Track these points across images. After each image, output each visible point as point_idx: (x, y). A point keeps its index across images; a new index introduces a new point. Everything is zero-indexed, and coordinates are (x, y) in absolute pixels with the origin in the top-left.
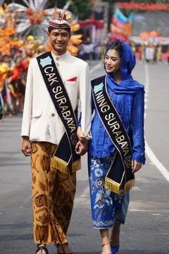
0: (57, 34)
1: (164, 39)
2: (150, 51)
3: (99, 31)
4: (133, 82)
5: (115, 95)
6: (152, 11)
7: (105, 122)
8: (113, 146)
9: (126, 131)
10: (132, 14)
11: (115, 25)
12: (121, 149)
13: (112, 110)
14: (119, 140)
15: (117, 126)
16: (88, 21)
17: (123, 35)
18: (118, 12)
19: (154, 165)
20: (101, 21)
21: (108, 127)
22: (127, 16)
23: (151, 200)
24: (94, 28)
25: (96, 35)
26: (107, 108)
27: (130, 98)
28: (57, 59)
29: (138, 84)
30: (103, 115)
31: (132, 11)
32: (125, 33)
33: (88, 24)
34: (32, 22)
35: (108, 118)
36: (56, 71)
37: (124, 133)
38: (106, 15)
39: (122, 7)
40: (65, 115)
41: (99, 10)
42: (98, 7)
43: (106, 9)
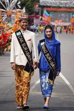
0: (24, 22)
1: (65, 23)
2: (59, 28)
3: (37, 20)
4: (56, 41)
5: (49, 46)
6: (60, 11)
7: (46, 57)
8: (49, 66)
9: (54, 60)
10: (51, 13)
11: (44, 17)
12: (52, 67)
13: (48, 52)
14: (51, 64)
15: (50, 59)
16: (32, 15)
17: (47, 21)
18: (45, 12)
19: (61, 77)
20: (38, 16)
21: (47, 59)
22: (49, 13)
23: (60, 92)
24: (35, 18)
25: (36, 21)
26: (46, 51)
27: (55, 47)
28: (23, 32)
29: (58, 42)
30: (45, 54)
31: (51, 11)
32: (48, 21)
33: (33, 16)
34: (7, 16)
35: (47, 55)
36: (23, 37)
37: (53, 61)
38: (40, 13)
39: (47, 10)
40: (27, 54)
41: (37, 11)
42: (37, 10)
43: (40, 10)
